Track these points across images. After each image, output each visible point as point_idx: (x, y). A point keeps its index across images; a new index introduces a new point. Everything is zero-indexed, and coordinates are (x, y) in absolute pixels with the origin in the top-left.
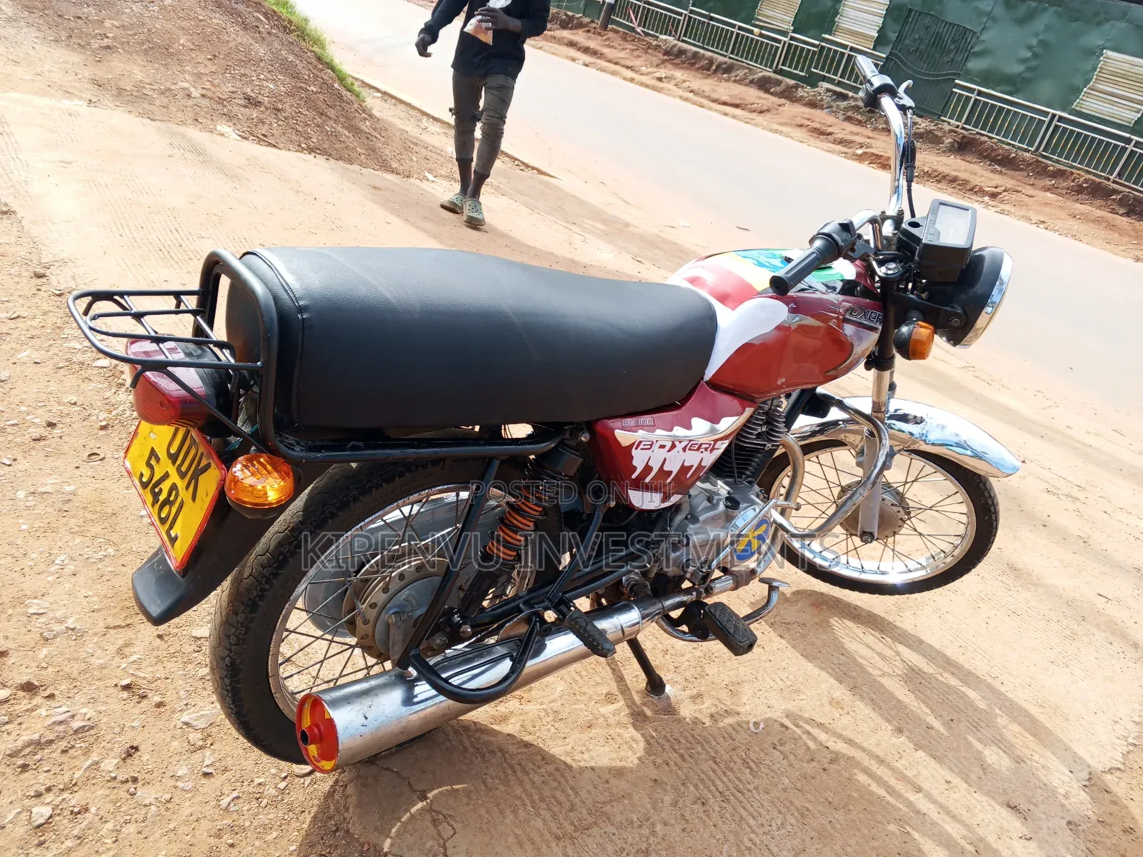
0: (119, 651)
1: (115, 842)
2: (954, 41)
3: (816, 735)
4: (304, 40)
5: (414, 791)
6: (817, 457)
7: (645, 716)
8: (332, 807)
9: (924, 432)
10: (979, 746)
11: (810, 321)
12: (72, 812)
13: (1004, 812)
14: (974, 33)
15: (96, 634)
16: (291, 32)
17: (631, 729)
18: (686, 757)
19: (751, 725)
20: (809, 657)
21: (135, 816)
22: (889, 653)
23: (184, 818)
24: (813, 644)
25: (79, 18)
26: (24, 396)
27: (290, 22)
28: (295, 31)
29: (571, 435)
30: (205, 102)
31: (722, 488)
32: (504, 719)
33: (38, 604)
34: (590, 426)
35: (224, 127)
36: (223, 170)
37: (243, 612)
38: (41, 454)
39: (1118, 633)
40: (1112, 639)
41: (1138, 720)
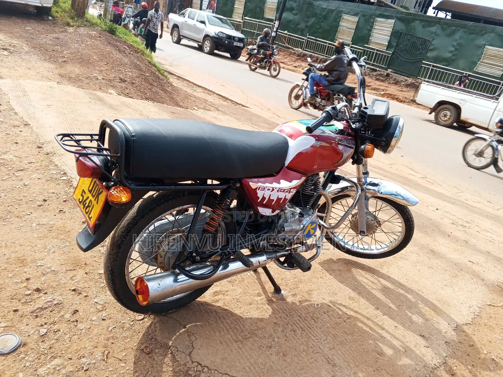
0: (71, 278)
1: (70, 341)
2: (421, 45)
3: (342, 309)
4: (144, 55)
5: (181, 325)
6: (341, 202)
7: (273, 301)
8: (150, 331)
9: (379, 189)
10: (410, 314)
11: (324, 144)
12: (54, 331)
13: (419, 337)
14: (429, 41)
15: (62, 273)
16: (138, 52)
17: (267, 305)
18: (288, 315)
19: (316, 305)
21: (77, 333)
22: (376, 281)
23: (95, 334)
24: (343, 277)
25: (54, 50)
26: (35, 190)
27: (138, 49)
28: (140, 52)
29: (233, 184)
30: (103, 81)
31: (298, 210)
32: (217, 301)
33: (41, 262)
34: (240, 180)
35: (111, 91)
36: (111, 107)
37: (116, 249)
38: (41, 211)
39: (476, 275)
40: (473, 277)
41: (480, 306)
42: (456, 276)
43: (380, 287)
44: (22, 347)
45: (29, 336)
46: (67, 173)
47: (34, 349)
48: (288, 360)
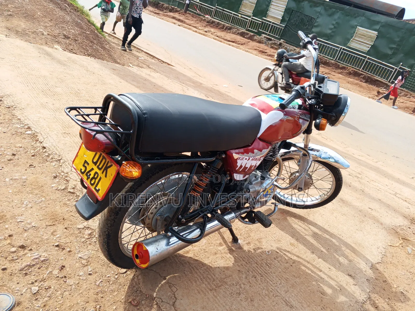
0: (52, 234)
1: (62, 298)
2: (308, 21)
3: (287, 255)
4: (83, 14)
7: (233, 250)
8: (134, 283)
9: (320, 154)
10: (337, 256)
12: (45, 289)
13: (347, 277)
14: (315, 19)
15: (43, 228)
16: (78, 11)
17: (229, 254)
18: (248, 263)
19: (267, 252)
20: (282, 230)
21: (68, 289)
22: (307, 228)
23: (84, 289)
26: (2, 144)
27: (77, 8)
28: (79, 11)
29: (219, 155)
30: (49, 37)
31: (259, 173)
32: (188, 252)
33: (20, 218)
34: (225, 152)
35: (56, 46)
36: (59, 62)
37: (113, 215)
38: (12, 165)
39: (376, 220)
40: (374, 222)
41: (385, 247)
42: (363, 221)
43: (311, 233)
44: (17, 307)
45: (22, 295)
46: (31, 128)
47: (28, 308)
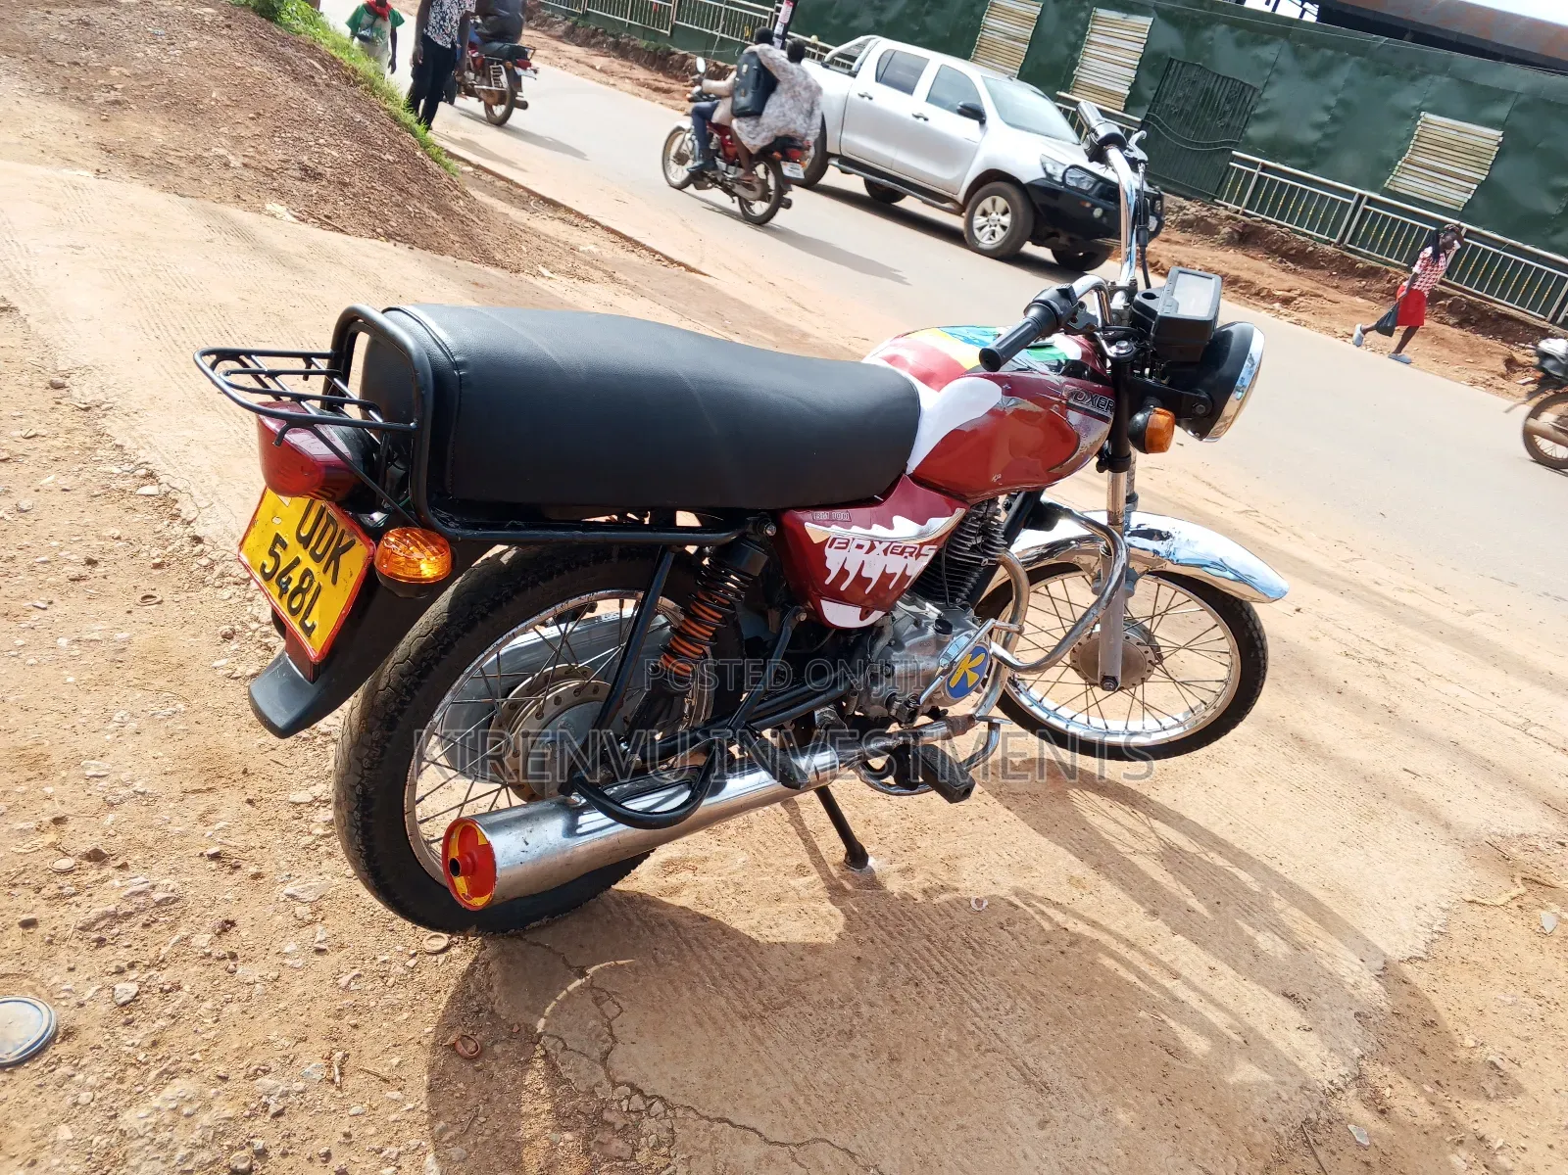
0: (202, 818)
1: (216, 1022)
2: (1229, 100)
3: (1052, 916)
4: (374, 94)
5: (570, 967)
6: (1047, 588)
7: (844, 890)
8: (472, 986)
9: (1172, 549)
10: (1249, 931)
11: (1028, 405)
12: (162, 990)
13: (1280, 1001)
14: (1255, 90)
15: (171, 799)
16: (357, 84)
18: (895, 933)
19: (973, 903)
20: (1043, 831)
21: (238, 995)
22: (1142, 829)
23: (295, 997)
24: (1046, 817)
25: (76, 64)
26: (54, 529)
27: (355, 71)
28: (360, 82)
29: (754, 528)
30: (249, 174)
32: (676, 891)
33: (97, 766)
34: (776, 516)
35: (275, 206)
36: (280, 259)
37: (379, 729)
38: (82, 597)
39: (1426, 812)
40: (1418, 818)
41: (1446, 906)
42: (1372, 814)
43: (1155, 847)
44: (61, 1042)
45: (81, 1005)
46: (158, 474)
47: (100, 1047)
48: (907, 1075)
